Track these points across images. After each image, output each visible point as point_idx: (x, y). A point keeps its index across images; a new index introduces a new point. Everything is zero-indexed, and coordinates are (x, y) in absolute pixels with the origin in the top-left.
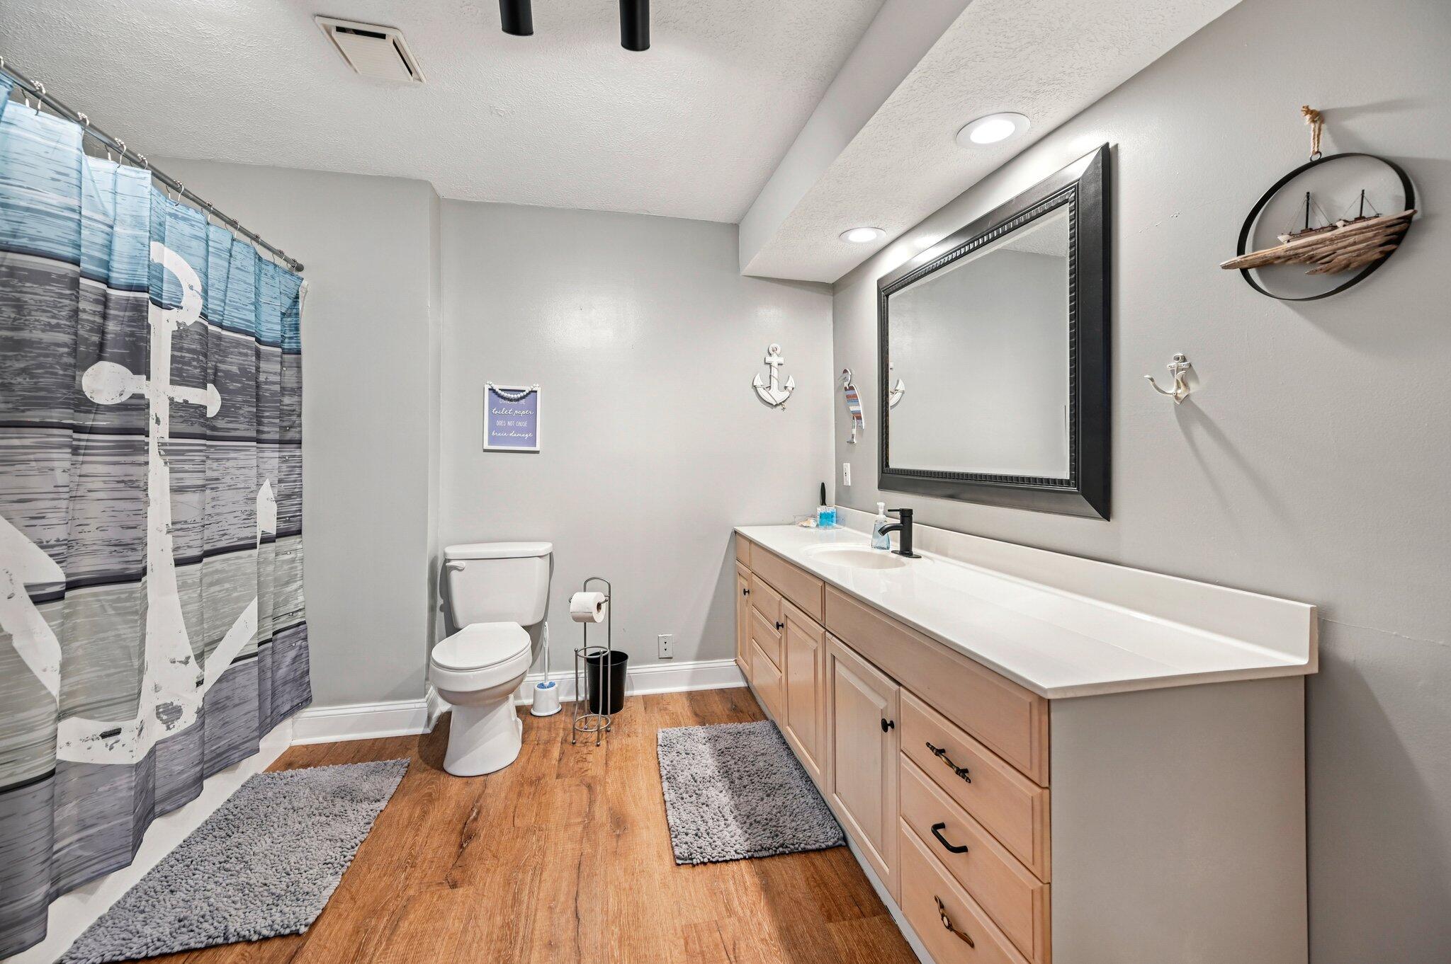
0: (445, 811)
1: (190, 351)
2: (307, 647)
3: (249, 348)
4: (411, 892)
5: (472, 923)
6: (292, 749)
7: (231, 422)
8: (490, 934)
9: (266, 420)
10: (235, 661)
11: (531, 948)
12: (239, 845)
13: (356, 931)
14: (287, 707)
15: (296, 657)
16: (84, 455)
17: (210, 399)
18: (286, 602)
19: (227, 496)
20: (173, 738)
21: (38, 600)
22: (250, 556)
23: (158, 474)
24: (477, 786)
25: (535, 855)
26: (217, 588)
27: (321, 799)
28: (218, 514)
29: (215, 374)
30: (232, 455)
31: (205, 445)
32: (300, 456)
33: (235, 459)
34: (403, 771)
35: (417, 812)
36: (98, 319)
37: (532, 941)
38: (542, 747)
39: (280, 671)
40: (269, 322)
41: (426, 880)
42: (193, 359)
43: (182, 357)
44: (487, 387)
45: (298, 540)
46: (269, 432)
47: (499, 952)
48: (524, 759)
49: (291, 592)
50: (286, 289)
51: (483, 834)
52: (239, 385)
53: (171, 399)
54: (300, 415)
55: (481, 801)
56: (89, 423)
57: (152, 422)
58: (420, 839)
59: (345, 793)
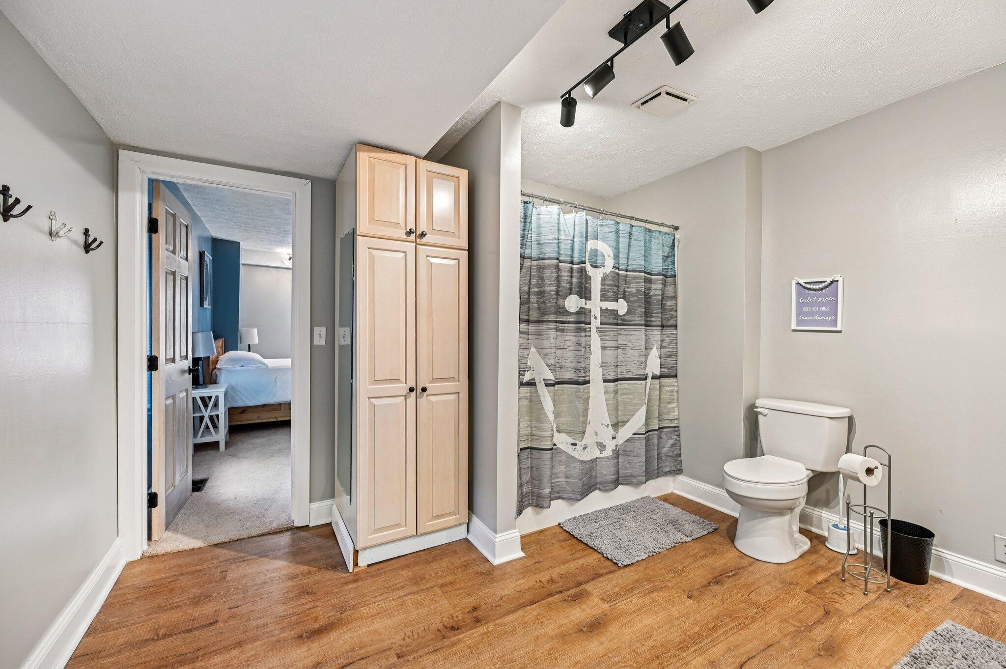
0: (718, 562)
1: (608, 285)
2: (679, 441)
3: (641, 279)
4: (669, 584)
5: (683, 619)
6: (672, 494)
7: (632, 317)
8: (687, 630)
9: (654, 315)
10: (635, 434)
11: (700, 655)
12: (623, 519)
13: (637, 581)
14: (667, 469)
15: (673, 444)
16: (566, 332)
17: (622, 307)
18: (669, 413)
19: (631, 353)
20: (603, 458)
21: (547, 385)
22: (641, 384)
23: (595, 341)
24: (745, 562)
25: (747, 618)
26: (625, 397)
27: (664, 520)
28: (626, 361)
29: (624, 294)
30: (633, 333)
31: (618, 328)
32: (676, 334)
33: (634, 335)
34: (711, 530)
35: (702, 553)
36: (569, 279)
37: (704, 652)
38: (813, 567)
39: (665, 449)
40: (657, 263)
41: (680, 585)
42: (610, 289)
43: (605, 288)
44: (794, 282)
45: (675, 380)
46: (656, 321)
47: (684, 641)
48: (791, 566)
49: (671, 408)
50: (667, 243)
51: (726, 586)
52: (636, 298)
53: (601, 308)
54: (676, 311)
55: (741, 571)
56: (568, 320)
57: (593, 319)
58: (692, 566)
59: (675, 523)
